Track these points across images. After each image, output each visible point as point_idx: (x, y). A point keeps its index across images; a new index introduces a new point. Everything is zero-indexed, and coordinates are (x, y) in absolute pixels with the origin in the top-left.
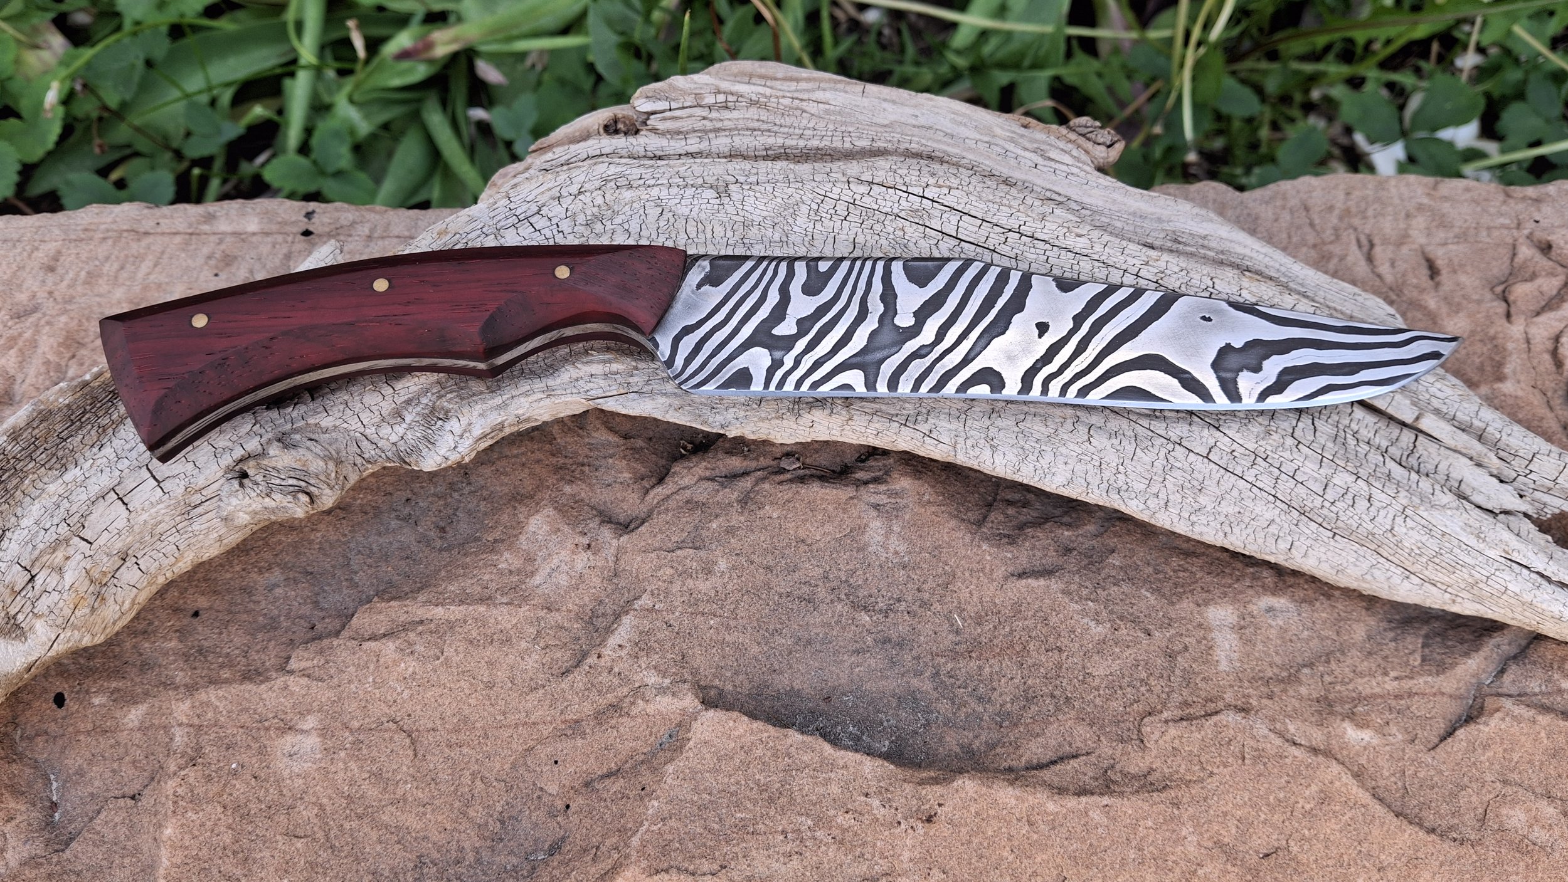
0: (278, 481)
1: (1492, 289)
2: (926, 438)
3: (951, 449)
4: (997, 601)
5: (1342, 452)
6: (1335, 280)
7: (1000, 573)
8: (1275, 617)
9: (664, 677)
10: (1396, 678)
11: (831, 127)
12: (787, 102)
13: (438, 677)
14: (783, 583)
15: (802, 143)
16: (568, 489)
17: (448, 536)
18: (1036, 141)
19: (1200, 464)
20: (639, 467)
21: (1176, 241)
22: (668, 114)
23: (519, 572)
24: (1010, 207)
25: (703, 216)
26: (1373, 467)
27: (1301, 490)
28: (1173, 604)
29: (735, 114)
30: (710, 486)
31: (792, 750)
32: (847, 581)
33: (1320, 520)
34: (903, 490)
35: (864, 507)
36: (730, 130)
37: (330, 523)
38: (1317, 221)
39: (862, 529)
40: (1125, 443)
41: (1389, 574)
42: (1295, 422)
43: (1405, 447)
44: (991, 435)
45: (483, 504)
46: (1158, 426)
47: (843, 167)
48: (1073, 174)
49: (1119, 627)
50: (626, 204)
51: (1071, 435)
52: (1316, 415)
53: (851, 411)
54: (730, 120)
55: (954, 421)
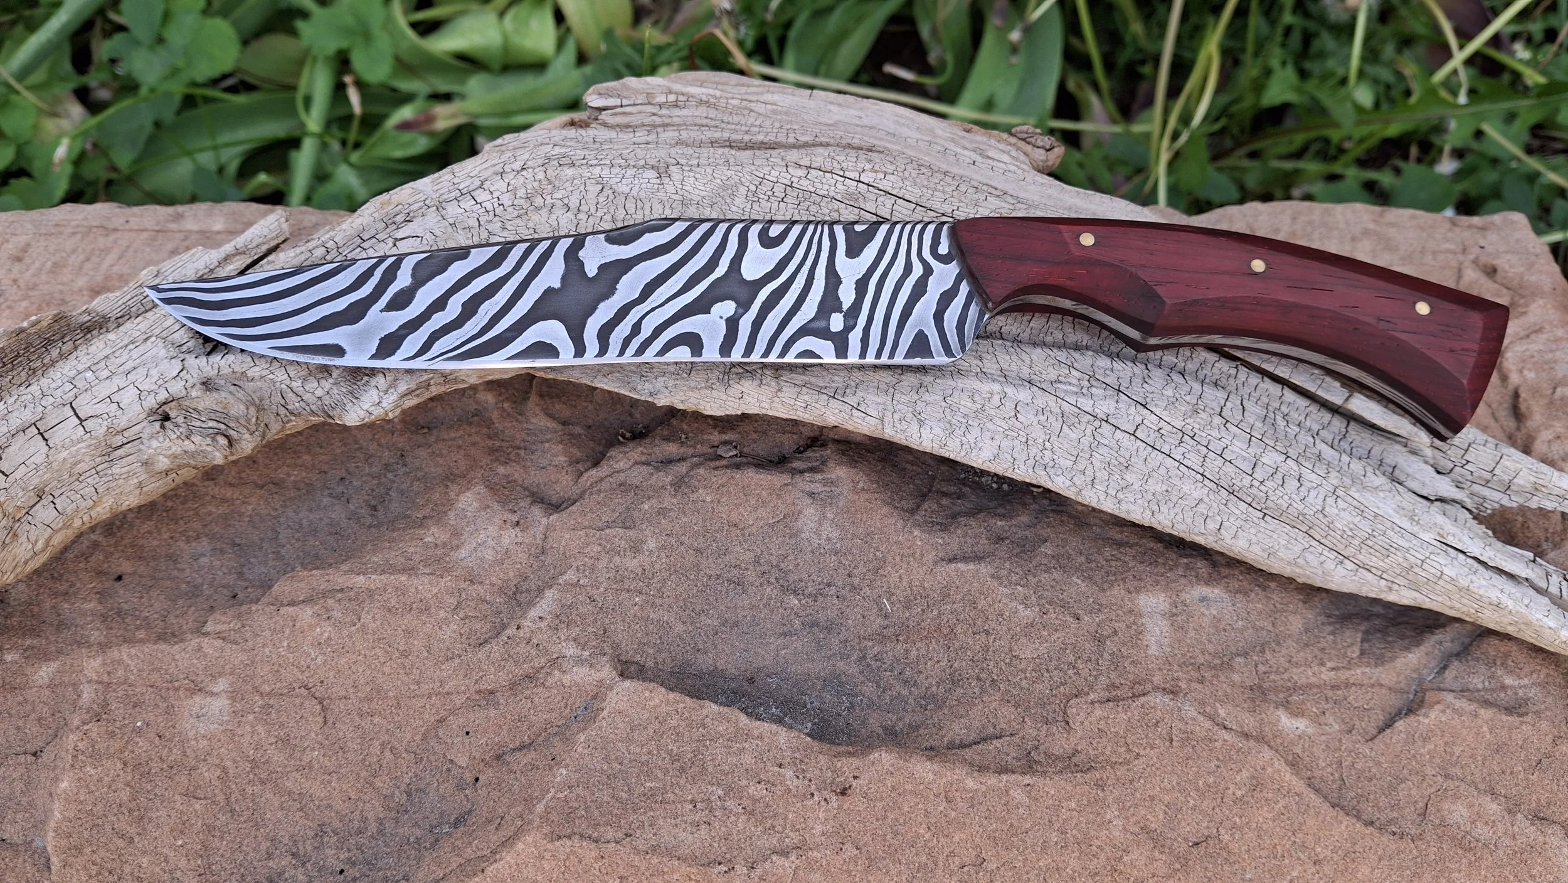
0: (198, 424)
2: (854, 411)
3: (879, 423)
4: (926, 585)
5: (1272, 432)
7: (930, 557)
8: (1208, 607)
9: (583, 649)
10: (1333, 669)
11: (777, 125)
13: (353, 643)
14: (713, 565)
15: (747, 136)
16: (501, 470)
17: (379, 514)
18: (976, 142)
19: (1126, 440)
20: (575, 451)
22: (619, 110)
23: (444, 545)
24: (944, 192)
25: (642, 194)
26: (1303, 447)
27: (1228, 468)
28: (1104, 590)
29: (685, 112)
30: (645, 469)
31: (708, 720)
32: (778, 566)
33: (1249, 500)
34: (839, 478)
35: (798, 494)
36: (679, 125)
37: (261, 497)
39: (796, 515)
40: (1052, 419)
41: (1323, 558)
42: (1223, 402)
43: (1337, 432)
44: (918, 409)
45: (416, 484)
46: (1086, 404)
47: (782, 154)
48: (1009, 171)
49: (1048, 612)
50: (567, 181)
51: (998, 411)
52: (1246, 396)
53: (781, 382)
54: (679, 117)
55: (882, 395)
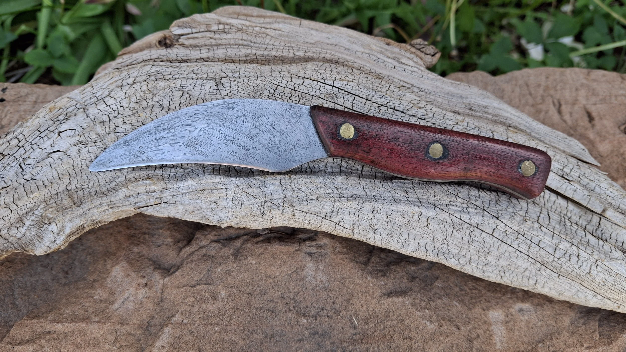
1: (619, 127)
2: (337, 226)
3: (351, 231)
4: (376, 310)
5: (564, 230)
6: (554, 131)
7: (378, 293)
8: (523, 315)
11: (282, 44)
12: (258, 29)
14: (258, 302)
15: (266, 53)
16: (136, 249)
17: (69, 276)
18: (394, 53)
19: (488, 239)
20: (177, 234)
22: (191, 36)
23: (106, 301)
24: (382, 92)
26: (580, 238)
27: (543, 252)
28: (470, 309)
29: (229, 36)
30: (217, 245)
32: (294, 299)
33: (552, 268)
34: (325, 244)
35: (303, 255)
36: (226, 45)
38: (533, 92)
39: (302, 268)
41: (587, 294)
42: (539, 214)
43: (595, 225)
44: (373, 223)
45: (89, 257)
46: (466, 217)
47: (288, 68)
48: (414, 72)
49: (443, 325)
50: (161, 90)
51: (417, 223)
52: (549, 209)
53: (294, 211)
54: (226, 39)
55: (352, 216)
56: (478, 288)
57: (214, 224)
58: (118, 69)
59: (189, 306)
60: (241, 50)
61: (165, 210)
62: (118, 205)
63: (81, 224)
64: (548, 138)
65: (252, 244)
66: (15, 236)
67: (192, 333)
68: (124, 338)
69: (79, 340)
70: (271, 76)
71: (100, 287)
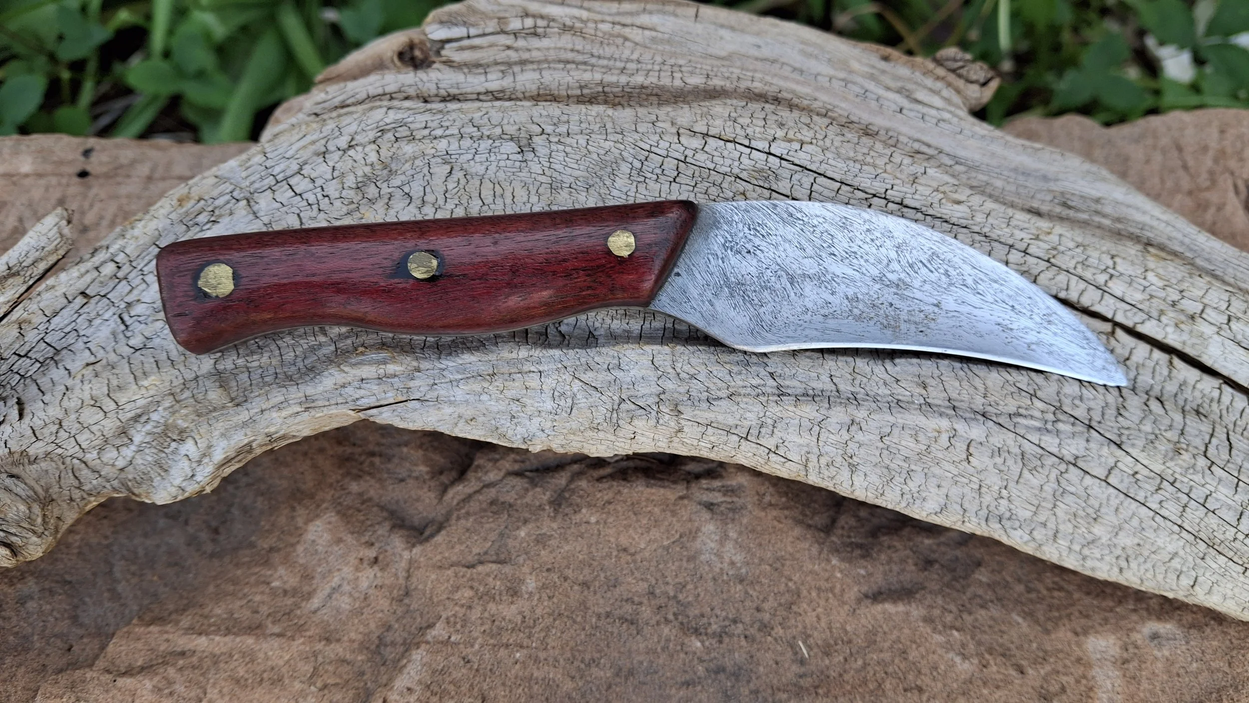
2: (772, 455)
3: (803, 466)
4: (848, 628)
7: (852, 593)
8: (1160, 646)
11: (659, 59)
12: (605, 27)
14: (601, 601)
15: (623, 79)
16: (354, 487)
17: (221, 538)
18: (900, 78)
19: (1096, 488)
20: (437, 458)
21: (1065, 205)
22: (466, 43)
23: (295, 592)
24: (875, 166)
25: (501, 175)
27: (1213, 520)
28: (1047, 632)
29: (545, 43)
30: (518, 483)
32: (675, 597)
33: (1230, 554)
34: (741, 487)
35: (695, 507)
36: (539, 62)
38: (1191, 163)
39: (693, 534)
40: (1010, 462)
42: (1207, 437)
44: (850, 451)
45: (260, 499)
46: (1050, 442)
47: (672, 114)
48: (944, 121)
49: (988, 663)
50: (406, 161)
51: (946, 453)
52: (1231, 426)
53: (682, 421)
54: (538, 49)
55: (806, 435)
56: (1066, 586)
57: (514, 446)
58: (317, 115)
59: (462, 606)
60: (571, 73)
61: (416, 416)
62: (320, 403)
63: (246, 441)
64: (1230, 270)
65: (589, 481)
66: (113, 465)
67: (468, 662)
68: (331, 668)
69: (241, 672)
70: (636, 131)
71: (282, 563)
